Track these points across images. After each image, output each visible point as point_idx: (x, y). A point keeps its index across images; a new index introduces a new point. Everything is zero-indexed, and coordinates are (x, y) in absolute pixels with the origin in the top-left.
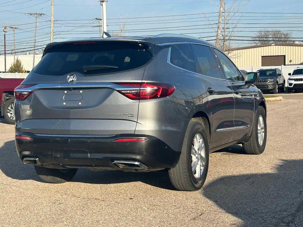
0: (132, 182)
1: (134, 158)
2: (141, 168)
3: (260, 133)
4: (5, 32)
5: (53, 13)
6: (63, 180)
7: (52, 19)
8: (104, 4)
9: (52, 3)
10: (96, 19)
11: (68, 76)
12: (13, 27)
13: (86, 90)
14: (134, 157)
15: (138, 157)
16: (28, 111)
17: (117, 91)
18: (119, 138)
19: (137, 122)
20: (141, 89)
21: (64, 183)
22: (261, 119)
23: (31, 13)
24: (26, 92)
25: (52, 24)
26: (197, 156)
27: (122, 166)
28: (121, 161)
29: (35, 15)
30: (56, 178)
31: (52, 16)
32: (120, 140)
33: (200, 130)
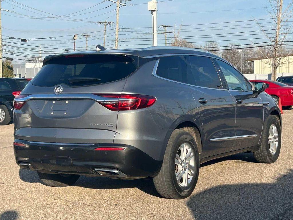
0: (128, 188)
1: (113, 167)
2: (120, 176)
3: (272, 142)
4: (75, 40)
5: (117, 21)
6: (64, 184)
7: (117, 27)
8: (155, 13)
9: (118, 13)
10: (162, 26)
11: (56, 88)
12: (86, 34)
13: (71, 101)
14: (113, 165)
15: (117, 166)
16: (28, 119)
17: (98, 102)
18: (99, 147)
19: (116, 132)
20: (120, 100)
21: (65, 186)
22: (273, 128)
23: (101, 21)
24: (21, 101)
25: (117, 32)
26: (183, 165)
27: (103, 174)
28: (101, 169)
29: (105, 23)
30: (56, 182)
31: (117, 25)
32: (99, 149)
33: (188, 140)
